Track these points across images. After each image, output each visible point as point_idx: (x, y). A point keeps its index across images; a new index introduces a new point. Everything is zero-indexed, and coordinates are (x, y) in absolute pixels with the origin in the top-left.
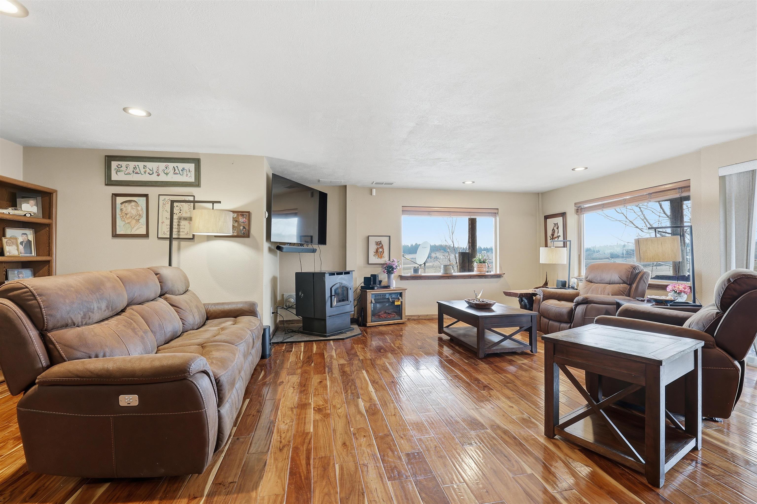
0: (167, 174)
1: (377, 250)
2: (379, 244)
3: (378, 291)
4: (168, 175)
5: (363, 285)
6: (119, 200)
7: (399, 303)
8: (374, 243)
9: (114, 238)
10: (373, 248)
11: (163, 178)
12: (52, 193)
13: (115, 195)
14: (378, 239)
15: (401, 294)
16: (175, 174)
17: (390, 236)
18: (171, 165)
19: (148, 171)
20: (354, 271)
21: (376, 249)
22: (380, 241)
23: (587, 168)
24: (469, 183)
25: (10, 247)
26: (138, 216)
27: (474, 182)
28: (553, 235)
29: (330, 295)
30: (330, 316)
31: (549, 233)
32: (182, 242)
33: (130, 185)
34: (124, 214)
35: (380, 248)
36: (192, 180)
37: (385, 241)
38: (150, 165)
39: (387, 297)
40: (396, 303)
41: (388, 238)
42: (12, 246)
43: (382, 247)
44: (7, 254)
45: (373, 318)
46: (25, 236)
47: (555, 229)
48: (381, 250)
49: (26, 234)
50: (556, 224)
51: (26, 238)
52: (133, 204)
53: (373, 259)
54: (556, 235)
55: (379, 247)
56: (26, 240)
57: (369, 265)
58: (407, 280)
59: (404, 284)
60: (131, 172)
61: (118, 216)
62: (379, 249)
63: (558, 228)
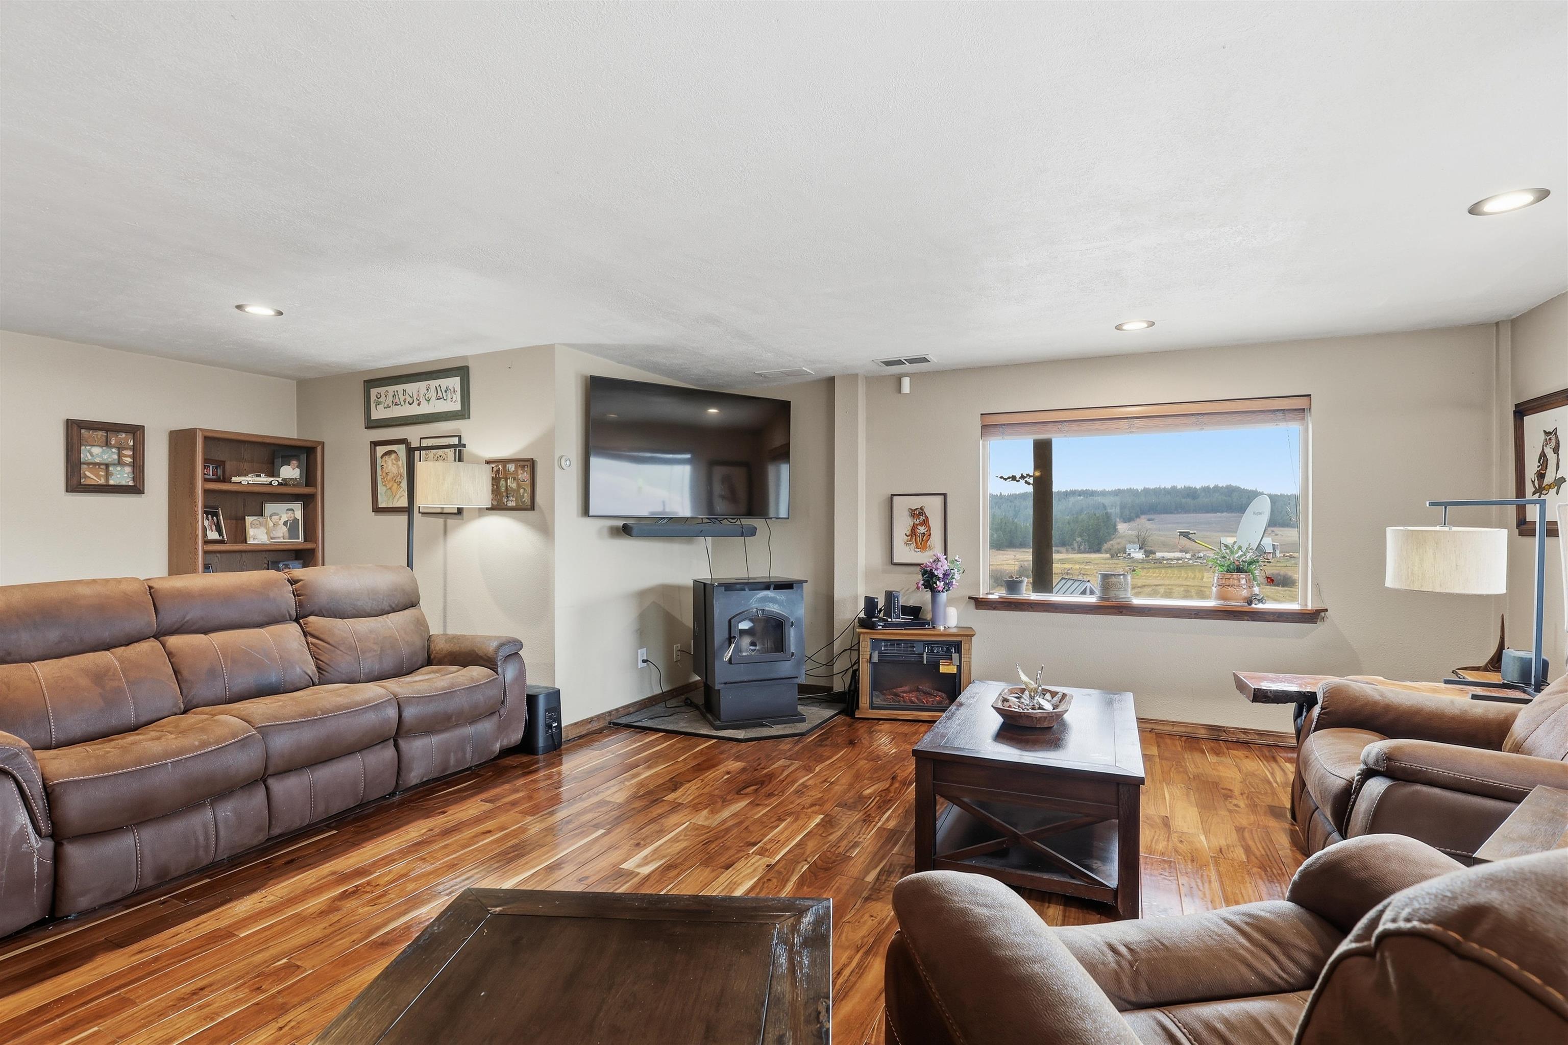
0: (428, 401)
1: (914, 529)
2: (918, 514)
3: (888, 634)
4: (431, 401)
5: (862, 615)
6: (380, 450)
7: (953, 670)
8: (907, 513)
9: (377, 514)
10: (903, 525)
11: (425, 409)
12: (316, 448)
13: (375, 444)
14: (916, 502)
15: (958, 646)
16: (438, 399)
17: (945, 495)
18: (434, 383)
19: (409, 399)
20: (806, 581)
21: (910, 528)
22: (921, 508)
23: (1543, 194)
24: (1135, 325)
25: (255, 530)
26: (399, 477)
27: (1153, 324)
28: (1541, 476)
29: (727, 636)
30: (725, 683)
31: (1531, 467)
32: (449, 521)
33: (391, 424)
34: (384, 474)
35: (921, 524)
36: (457, 407)
37: (933, 507)
38: (412, 388)
39: (918, 649)
40: (943, 669)
41: (940, 499)
42: (259, 528)
43: (925, 522)
44: (250, 541)
45: (878, 701)
46: (291, 512)
47: (1549, 452)
48: (922, 529)
49: (292, 510)
50: (1550, 433)
51: (292, 515)
52: (393, 456)
53: (905, 553)
54: (1549, 478)
55: (918, 522)
56: (292, 518)
57: (892, 566)
58: (994, 609)
59: (981, 621)
60: (391, 404)
61: (379, 478)
62: (919, 527)
63: (1556, 450)
